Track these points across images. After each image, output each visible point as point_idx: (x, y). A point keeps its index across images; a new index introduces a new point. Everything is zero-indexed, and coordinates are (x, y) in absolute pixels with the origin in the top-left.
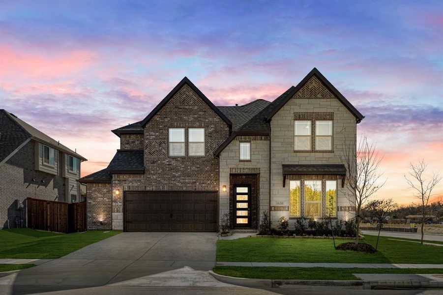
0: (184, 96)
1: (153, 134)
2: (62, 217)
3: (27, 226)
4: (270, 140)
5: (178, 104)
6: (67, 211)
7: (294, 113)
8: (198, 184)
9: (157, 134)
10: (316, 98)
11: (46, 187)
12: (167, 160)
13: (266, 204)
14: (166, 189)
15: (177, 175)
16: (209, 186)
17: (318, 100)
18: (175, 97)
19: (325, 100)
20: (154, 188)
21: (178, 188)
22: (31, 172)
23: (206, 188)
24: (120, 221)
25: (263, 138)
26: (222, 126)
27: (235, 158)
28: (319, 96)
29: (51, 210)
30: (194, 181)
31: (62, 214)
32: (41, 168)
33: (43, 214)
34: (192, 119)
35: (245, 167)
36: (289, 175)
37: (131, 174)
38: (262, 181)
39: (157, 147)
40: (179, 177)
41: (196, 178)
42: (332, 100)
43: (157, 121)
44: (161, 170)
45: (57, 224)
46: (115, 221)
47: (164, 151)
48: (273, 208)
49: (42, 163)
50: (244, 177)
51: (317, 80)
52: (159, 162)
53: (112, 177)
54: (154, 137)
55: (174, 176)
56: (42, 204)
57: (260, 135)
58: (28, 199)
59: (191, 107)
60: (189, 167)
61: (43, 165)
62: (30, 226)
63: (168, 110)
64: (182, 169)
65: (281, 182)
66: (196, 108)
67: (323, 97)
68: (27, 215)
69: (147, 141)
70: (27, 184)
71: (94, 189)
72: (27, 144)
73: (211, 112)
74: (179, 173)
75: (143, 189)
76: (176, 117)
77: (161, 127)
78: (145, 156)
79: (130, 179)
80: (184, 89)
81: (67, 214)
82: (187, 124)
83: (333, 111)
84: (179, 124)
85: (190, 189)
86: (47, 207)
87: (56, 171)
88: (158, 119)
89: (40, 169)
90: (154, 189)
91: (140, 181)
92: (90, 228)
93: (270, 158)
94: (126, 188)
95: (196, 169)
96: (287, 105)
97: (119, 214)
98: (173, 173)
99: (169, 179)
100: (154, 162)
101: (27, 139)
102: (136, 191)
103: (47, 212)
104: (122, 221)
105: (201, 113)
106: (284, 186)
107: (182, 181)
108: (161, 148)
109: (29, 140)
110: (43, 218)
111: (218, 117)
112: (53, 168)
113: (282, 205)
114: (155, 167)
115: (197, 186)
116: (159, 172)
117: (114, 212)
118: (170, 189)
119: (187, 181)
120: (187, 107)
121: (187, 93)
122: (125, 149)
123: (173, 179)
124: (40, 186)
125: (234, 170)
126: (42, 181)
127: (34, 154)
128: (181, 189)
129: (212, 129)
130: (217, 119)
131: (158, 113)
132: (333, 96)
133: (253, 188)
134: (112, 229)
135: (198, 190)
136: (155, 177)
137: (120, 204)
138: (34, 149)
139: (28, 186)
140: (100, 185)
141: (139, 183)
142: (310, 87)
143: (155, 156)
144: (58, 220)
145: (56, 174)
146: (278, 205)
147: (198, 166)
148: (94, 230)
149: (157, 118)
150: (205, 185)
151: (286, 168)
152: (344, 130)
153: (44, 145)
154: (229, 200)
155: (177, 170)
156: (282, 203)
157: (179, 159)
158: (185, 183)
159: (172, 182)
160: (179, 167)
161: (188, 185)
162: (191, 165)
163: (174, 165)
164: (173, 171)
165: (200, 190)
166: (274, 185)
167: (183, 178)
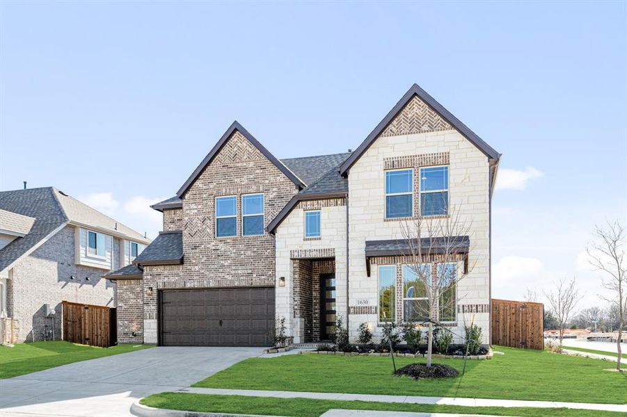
0: (235, 149)
1: (195, 207)
2: (103, 327)
3: (62, 338)
4: (347, 205)
5: (227, 162)
6: (108, 318)
7: (384, 159)
8: (254, 275)
9: (200, 207)
10: (420, 131)
11: (94, 286)
12: (213, 244)
13: (343, 304)
14: (212, 285)
15: (226, 264)
16: (270, 279)
17: (423, 134)
18: (222, 152)
19: (435, 133)
20: (196, 283)
21: (228, 282)
22: (69, 267)
23: (266, 282)
24: (153, 331)
25: (339, 202)
26: (288, 188)
27: (297, 235)
28: (425, 128)
29: (89, 317)
30: (250, 271)
31: (103, 322)
32: (83, 261)
33: (80, 323)
34: (246, 181)
35: (313, 248)
36: (377, 257)
37: (166, 265)
38: (338, 268)
39: (199, 225)
40: (229, 266)
41: (252, 267)
42: (446, 132)
43: (199, 189)
44: (205, 258)
45: (97, 336)
46: (147, 331)
47: (208, 230)
48: (352, 310)
49: (86, 254)
51: (422, 103)
52: (203, 246)
53: (143, 271)
54: (196, 211)
55: (223, 266)
56: (80, 309)
57: (335, 198)
58: (64, 302)
59: (245, 164)
60: (243, 252)
61: (87, 257)
62: (66, 339)
63: (214, 171)
64: (233, 255)
65: (364, 269)
66: (252, 164)
67: (432, 128)
68: (62, 324)
69: (186, 218)
70: (64, 283)
71: (125, 287)
72: (62, 230)
73: (273, 169)
74: (229, 262)
75: (181, 286)
76: (224, 181)
77: (204, 196)
78: (184, 239)
79: (166, 272)
80: (235, 139)
81: (108, 321)
82: (239, 190)
83: (447, 151)
84: (228, 191)
85: (244, 284)
86: (84, 313)
87: (110, 265)
88: (201, 186)
89: (82, 263)
90: (197, 285)
91: (178, 275)
92: (120, 341)
93: (348, 232)
94: (161, 284)
95: (252, 254)
96: (373, 148)
97: (153, 321)
98: (222, 262)
99: (216, 270)
100: (195, 247)
101: (61, 223)
102: (174, 289)
103: (85, 320)
104: (156, 331)
105: (258, 171)
106: (369, 275)
107: (233, 272)
108: (204, 226)
109: (64, 225)
110: (80, 327)
111: (283, 175)
112: (104, 261)
113: (365, 305)
114: (197, 255)
115: (254, 279)
116: (203, 261)
117: (146, 319)
118: (217, 285)
119: (240, 272)
120: (239, 165)
121: (239, 144)
122: (170, 230)
123: (221, 270)
124: (84, 285)
125: (296, 254)
126: (87, 279)
127: (73, 243)
128: (232, 285)
129: (275, 194)
130: (281, 178)
131: (201, 177)
132: (448, 125)
134: (143, 343)
135: (254, 285)
136: (197, 268)
137: (153, 308)
138: (73, 237)
139: (65, 285)
140: (133, 282)
141: (177, 278)
142: (410, 115)
143: (197, 239)
144: (97, 330)
145: (109, 268)
146: (360, 305)
147: (255, 249)
148: (126, 343)
149: (198, 184)
150: (265, 277)
151: (371, 247)
152: (467, 180)
153: (88, 231)
154: (289, 298)
155: (227, 258)
156: (366, 302)
157: (228, 241)
158: (237, 275)
159: (220, 275)
160: (229, 253)
161: (242, 278)
162: (245, 248)
163: (223, 249)
164: (221, 258)
165: (258, 284)
166: (353, 274)
167: (234, 268)
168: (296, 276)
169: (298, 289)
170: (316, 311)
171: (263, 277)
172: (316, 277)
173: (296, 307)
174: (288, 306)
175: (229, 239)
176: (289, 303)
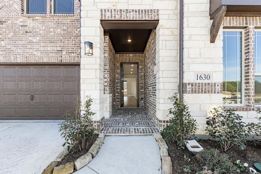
8: (64, 53)
12: (21, 20)
13: (171, 80)
14: (19, 60)
15: (34, 40)
21: (37, 59)
30: (59, 49)
38: (163, 35)
40: (38, 43)
44: (12, 34)
48: (189, 88)
50: (132, 55)
52: (9, 22)
55: (31, 42)
60: (52, 30)
64: (42, 32)
65: (206, 32)
74: (38, 38)
95: (62, 32)
98: (30, 38)
100: (2, 23)
106: (213, 41)
107: (42, 49)
113: (206, 81)
114: (4, 30)
115: (63, 56)
116: (9, 36)
118: (25, 61)
119: (49, 49)
123: (29, 46)
125: (108, 15)
133: (140, 67)
135: (64, 61)
146: (200, 81)
147: (65, 28)
150: (75, 55)
154: (98, 71)
155: (35, 35)
156: (208, 77)
157: (37, 18)
158: (47, 52)
159: (28, 50)
160: (38, 30)
161: (51, 54)
162: (55, 26)
163: (31, 26)
164: (28, 34)
165: (68, 61)
166: (190, 39)
167: (42, 44)
168: (106, 55)
169: (107, 67)
170: (118, 88)
171: (73, 55)
172: (118, 65)
173: (106, 84)
174: (98, 81)
175: (38, 17)
176: (98, 77)
